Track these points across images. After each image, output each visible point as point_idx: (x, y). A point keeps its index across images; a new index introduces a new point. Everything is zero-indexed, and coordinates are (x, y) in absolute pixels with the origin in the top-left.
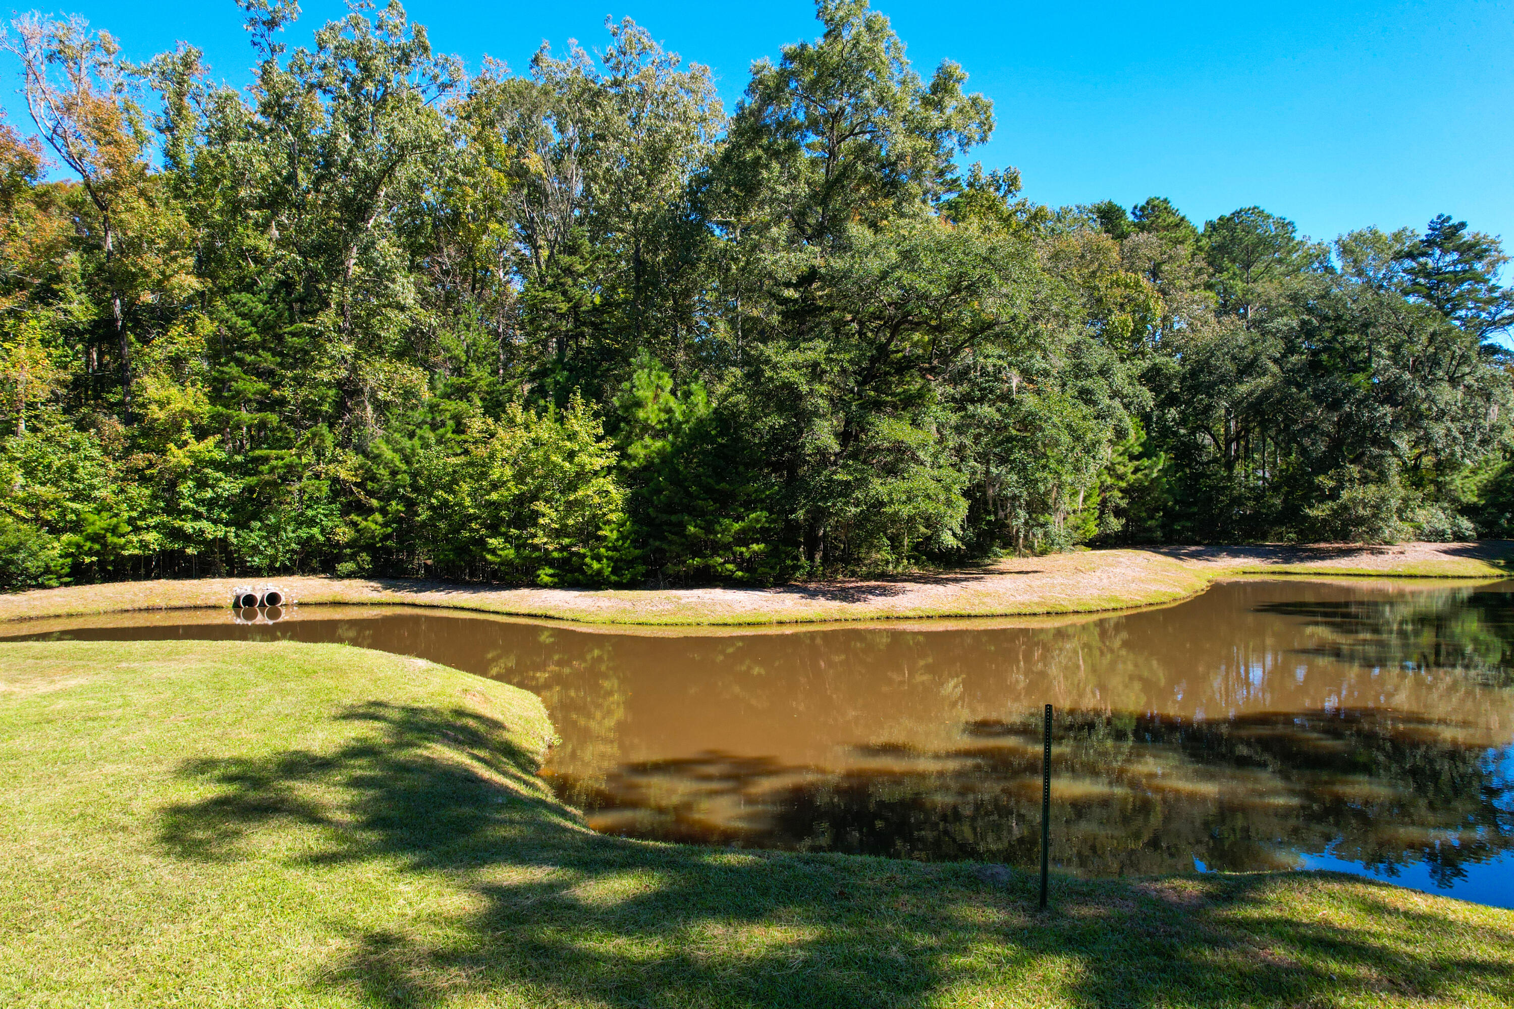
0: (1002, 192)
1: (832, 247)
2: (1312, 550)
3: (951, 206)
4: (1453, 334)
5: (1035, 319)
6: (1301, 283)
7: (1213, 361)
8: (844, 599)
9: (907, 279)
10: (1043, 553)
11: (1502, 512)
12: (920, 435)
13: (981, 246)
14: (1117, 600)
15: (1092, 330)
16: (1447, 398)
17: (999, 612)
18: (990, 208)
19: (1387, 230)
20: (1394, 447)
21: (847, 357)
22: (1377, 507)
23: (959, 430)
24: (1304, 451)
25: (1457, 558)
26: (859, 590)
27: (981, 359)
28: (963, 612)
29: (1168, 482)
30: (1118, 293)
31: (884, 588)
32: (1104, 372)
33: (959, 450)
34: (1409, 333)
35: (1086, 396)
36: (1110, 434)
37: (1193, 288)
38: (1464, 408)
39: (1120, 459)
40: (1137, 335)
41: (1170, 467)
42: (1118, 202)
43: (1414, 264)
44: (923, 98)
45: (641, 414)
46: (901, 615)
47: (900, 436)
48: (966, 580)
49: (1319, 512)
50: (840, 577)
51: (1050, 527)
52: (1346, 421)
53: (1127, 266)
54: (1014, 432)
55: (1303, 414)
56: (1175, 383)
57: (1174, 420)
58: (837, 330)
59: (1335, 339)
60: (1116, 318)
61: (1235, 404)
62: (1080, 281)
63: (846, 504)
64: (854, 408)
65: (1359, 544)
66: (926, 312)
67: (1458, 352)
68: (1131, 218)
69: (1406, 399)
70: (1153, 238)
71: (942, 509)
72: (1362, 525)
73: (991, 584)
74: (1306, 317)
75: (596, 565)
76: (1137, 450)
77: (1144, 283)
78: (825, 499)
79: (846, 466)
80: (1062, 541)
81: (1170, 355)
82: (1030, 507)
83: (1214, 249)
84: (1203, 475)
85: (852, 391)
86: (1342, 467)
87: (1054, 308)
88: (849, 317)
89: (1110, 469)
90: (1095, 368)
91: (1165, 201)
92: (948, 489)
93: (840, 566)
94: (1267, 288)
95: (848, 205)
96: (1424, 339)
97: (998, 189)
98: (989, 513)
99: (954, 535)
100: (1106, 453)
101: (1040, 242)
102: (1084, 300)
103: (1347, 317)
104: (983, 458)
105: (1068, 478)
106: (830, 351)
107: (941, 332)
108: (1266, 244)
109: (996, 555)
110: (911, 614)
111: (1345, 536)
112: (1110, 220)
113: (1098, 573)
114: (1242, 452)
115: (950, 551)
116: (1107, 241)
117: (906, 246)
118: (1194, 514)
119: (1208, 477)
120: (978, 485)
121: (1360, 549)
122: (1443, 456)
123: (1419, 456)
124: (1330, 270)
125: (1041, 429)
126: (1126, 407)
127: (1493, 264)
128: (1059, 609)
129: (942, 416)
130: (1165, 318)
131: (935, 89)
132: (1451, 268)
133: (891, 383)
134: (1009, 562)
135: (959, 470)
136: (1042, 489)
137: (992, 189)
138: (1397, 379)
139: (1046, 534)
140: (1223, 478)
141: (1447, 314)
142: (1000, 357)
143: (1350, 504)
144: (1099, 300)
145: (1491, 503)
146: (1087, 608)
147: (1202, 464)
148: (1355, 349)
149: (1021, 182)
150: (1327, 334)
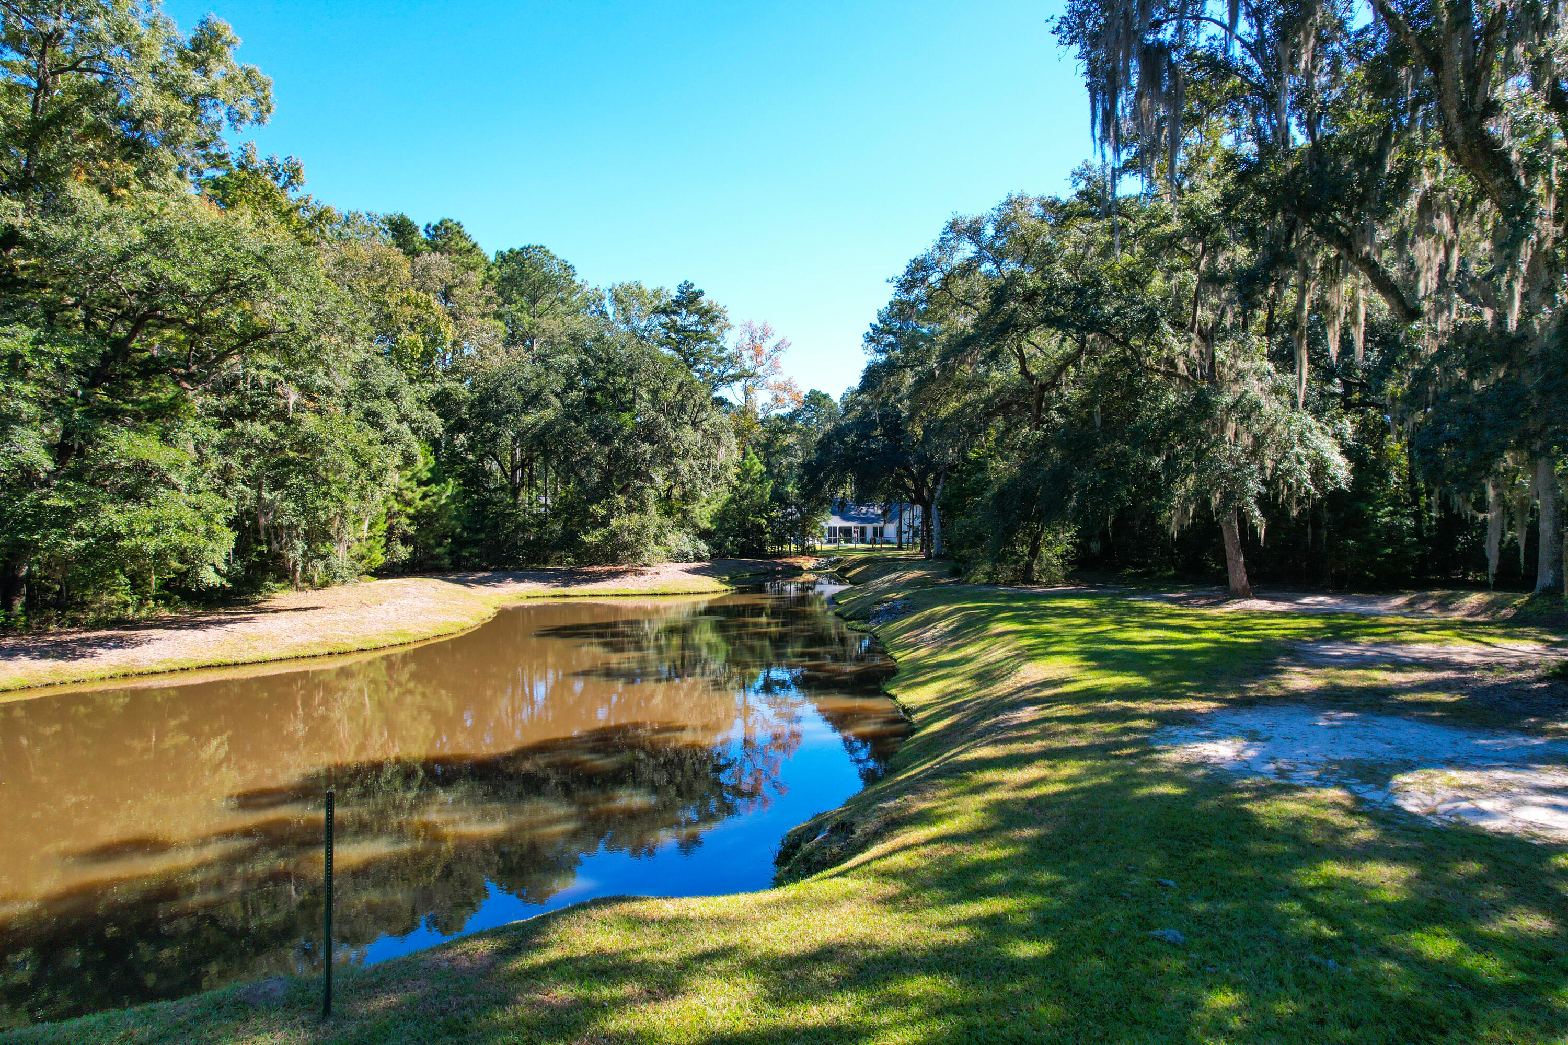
0: (281, 183)
1: (43, 206)
2: (587, 573)
3: (216, 184)
4: (695, 385)
5: (317, 331)
6: (578, 324)
7: (500, 390)
8: (61, 656)
9: (156, 266)
10: (324, 585)
11: (727, 536)
12: (172, 454)
13: (253, 242)
14: (405, 635)
15: (379, 347)
16: (691, 439)
17: (272, 658)
18: (266, 197)
19: (649, 286)
20: (651, 480)
21: (67, 351)
22: (639, 533)
23: (223, 449)
24: (581, 482)
25: (697, 577)
26: (84, 643)
27: (253, 371)
28: (229, 661)
29: (457, 509)
30: (408, 311)
31: (121, 639)
32: (392, 394)
33: (225, 473)
34: (664, 381)
35: (372, 418)
36: (398, 460)
37: (483, 316)
38: (702, 449)
39: (408, 484)
40: (427, 357)
41: (458, 493)
42: (411, 217)
43: (667, 320)
44: (181, 52)
46: (145, 670)
47: (145, 454)
48: (232, 621)
49: (592, 538)
50: (54, 628)
51: (332, 559)
52: (616, 456)
53: (418, 284)
54: (291, 454)
55: (580, 448)
56: (465, 409)
57: (462, 445)
58: (50, 315)
59: (606, 379)
60: (407, 337)
61: (520, 435)
62: (368, 294)
63: (65, 536)
64: (76, 416)
65: (625, 567)
66: (183, 309)
67: (698, 401)
68: (424, 235)
69: (660, 438)
70: (445, 260)
71: (202, 542)
72: (628, 549)
73: (264, 625)
74: (584, 357)
76: (426, 475)
77: (436, 304)
78: (31, 530)
79: (61, 489)
80: (345, 573)
81: (460, 381)
82: (309, 537)
83: (504, 280)
84: (490, 502)
85: (73, 394)
86: (611, 497)
87: (340, 322)
88: (70, 300)
89: (398, 496)
90: (382, 390)
91: (458, 224)
92: (209, 519)
93: (53, 613)
94: (550, 324)
95: (69, 158)
96: (674, 388)
97: (276, 178)
98: (260, 543)
99: (217, 571)
100: (394, 479)
101: (324, 245)
102: (372, 314)
103: (617, 361)
104: (254, 482)
105: (351, 506)
106: (38, 341)
107: (202, 334)
108: (549, 282)
109: (269, 590)
110: (159, 668)
111: (613, 559)
112: (402, 234)
113: (385, 606)
114: (526, 479)
115: (212, 590)
116: (397, 256)
117: (155, 225)
118: (481, 540)
119: (495, 504)
120: (248, 512)
121: (626, 571)
122: (688, 487)
123: (671, 487)
124: (603, 314)
125: (322, 453)
126: (415, 432)
127: (721, 329)
128: (342, 648)
129: (202, 433)
130: (455, 343)
131: (197, 45)
132: (693, 328)
133: (132, 388)
134: (284, 597)
135: (224, 496)
136: (323, 518)
137: (269, 177)
138: (654, 420)
139: (327, 567)
140: (509, 505)
141: (690, 367)
142: (276, 370)
143: (618, 531)
144: (389, 317)
145: (719, 529)
146: (373, 645)
147: (490, 491)
148: (623, 390)
149: (305, 175)
150: (601, 375)
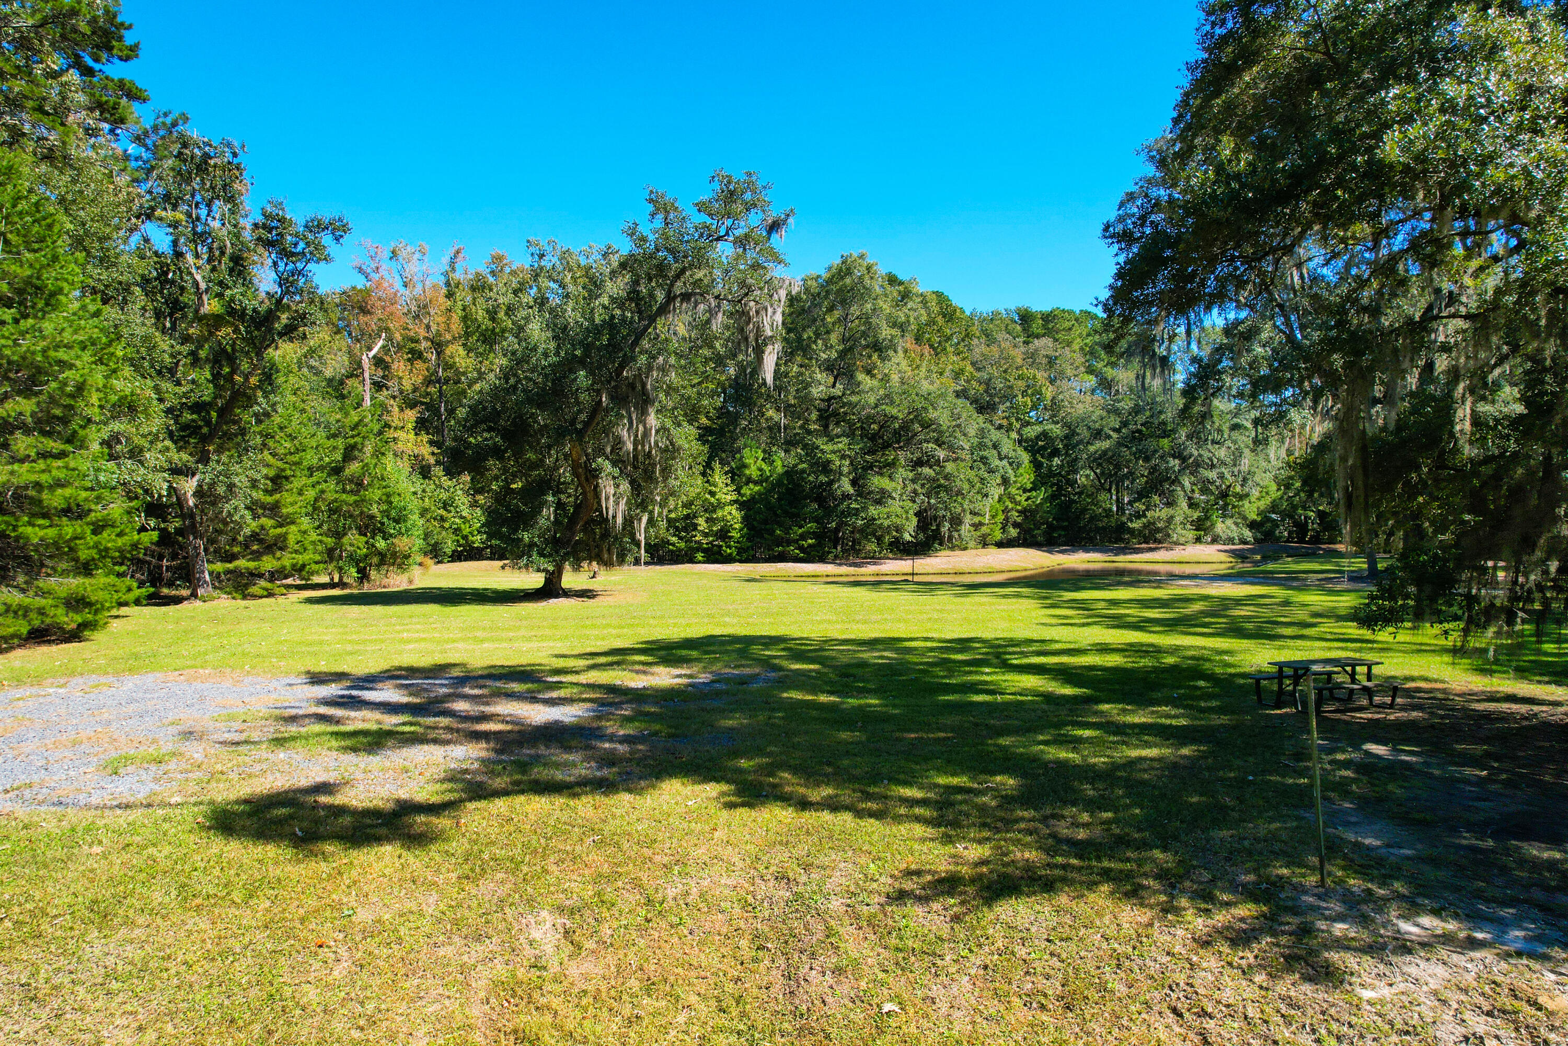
7: (1078, 429)
10: (962, 549)
12: (894, 484)
22: (1169, 522)
23: (913, 481)
26: (863, 563)
27: (925, 444)
29: (1048, 506)
30: (1021, 383)
31: (876, 563)
33: (915, 491)
35: (984, 460)
36: (998, 481)
41: (1049, 497)
45: (747, 472)
47: (884, 486)
49: (1136, 525)
50: (852, 557)
51: (962, 532)
52: (1154, 469)
53: (1030, 363)
54: (942, 482)
60: (1020, 400)
62: (998, 375)
63: (857, 519)
64: (860, 470)
65: (1158, 545)
68: (1040, 321)
70: (1051, 340)
71: (904, 522)
72: (1160, 533)
75: (729, 551)
76: (1029, 486)
77: (1039, 376)
78: (846, 517)
79: (856, 500)
82: (952, 521)
86: (1150, 497)
91: (1063, 310)
92: (907, 512)
93: (851, 551)
95: (856, 362)
99: (910, 535)
104: (927, 495)
109: (935, 547)
111: (1151, 540)
112: (1026, 322)
113: (988, 557)
115: (908, 544)
120: (923, 510)
121: (1160, 547)
129: (905, 474)
135: (914, 502)
136: (956, 512)
143: (1153, 520)
